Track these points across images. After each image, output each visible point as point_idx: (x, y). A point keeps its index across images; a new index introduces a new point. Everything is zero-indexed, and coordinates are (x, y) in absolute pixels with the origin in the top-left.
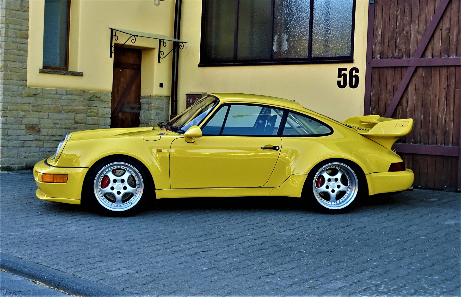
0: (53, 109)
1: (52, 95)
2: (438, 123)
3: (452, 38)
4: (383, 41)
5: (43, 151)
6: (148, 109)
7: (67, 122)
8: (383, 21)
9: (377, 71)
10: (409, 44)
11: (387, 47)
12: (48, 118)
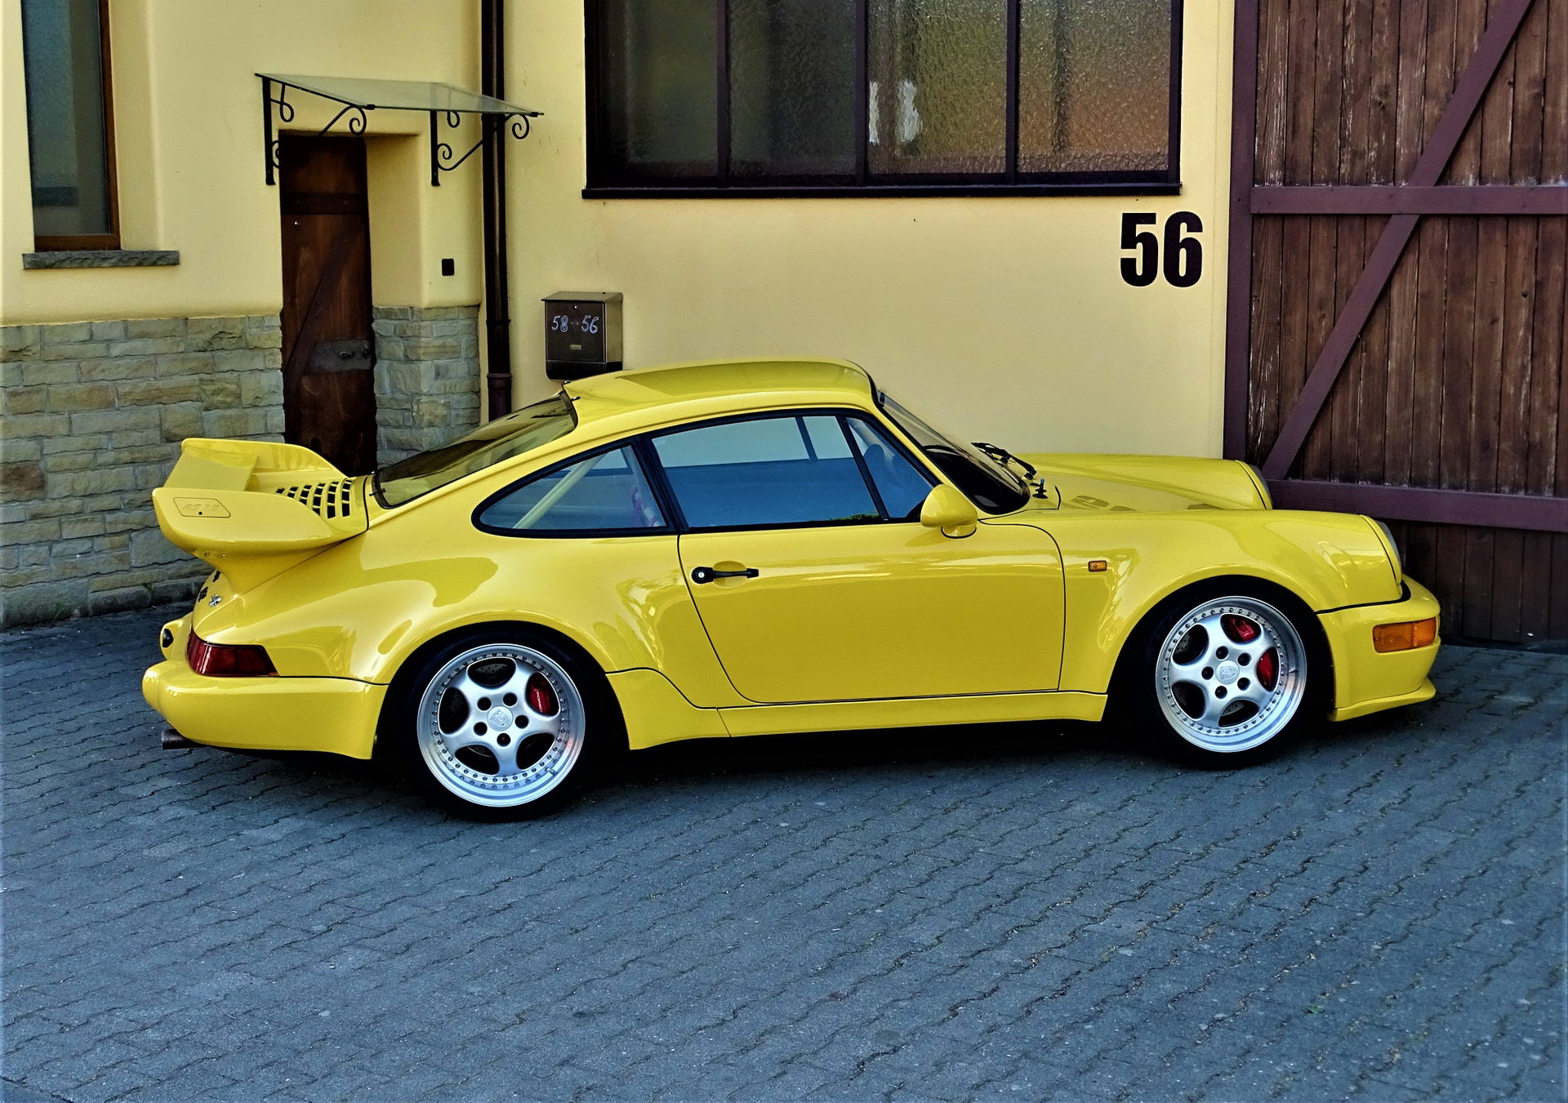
0: (84, 396)
1: (76, 347)
2: (1502, 416)
3: (1554, 114)
4: (1294, 119)
5: (61, 556)
6: (406, 356)
7: (135, 437)
8: (1293, 48)
9: (1271, 230)
10: (1393, 135)
11: (1308, 143)
12: (70, 431)
